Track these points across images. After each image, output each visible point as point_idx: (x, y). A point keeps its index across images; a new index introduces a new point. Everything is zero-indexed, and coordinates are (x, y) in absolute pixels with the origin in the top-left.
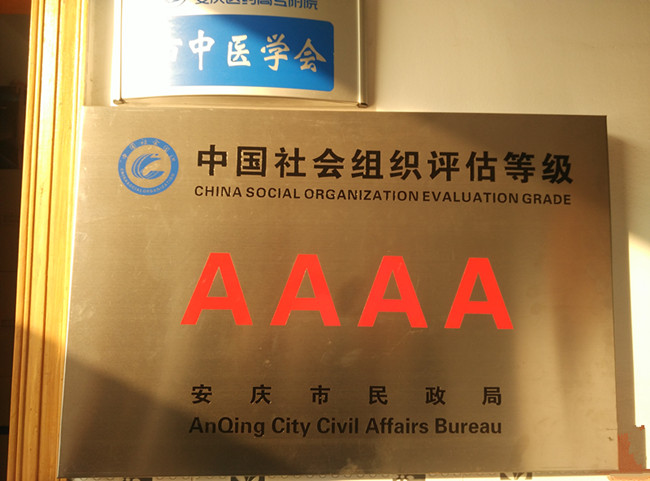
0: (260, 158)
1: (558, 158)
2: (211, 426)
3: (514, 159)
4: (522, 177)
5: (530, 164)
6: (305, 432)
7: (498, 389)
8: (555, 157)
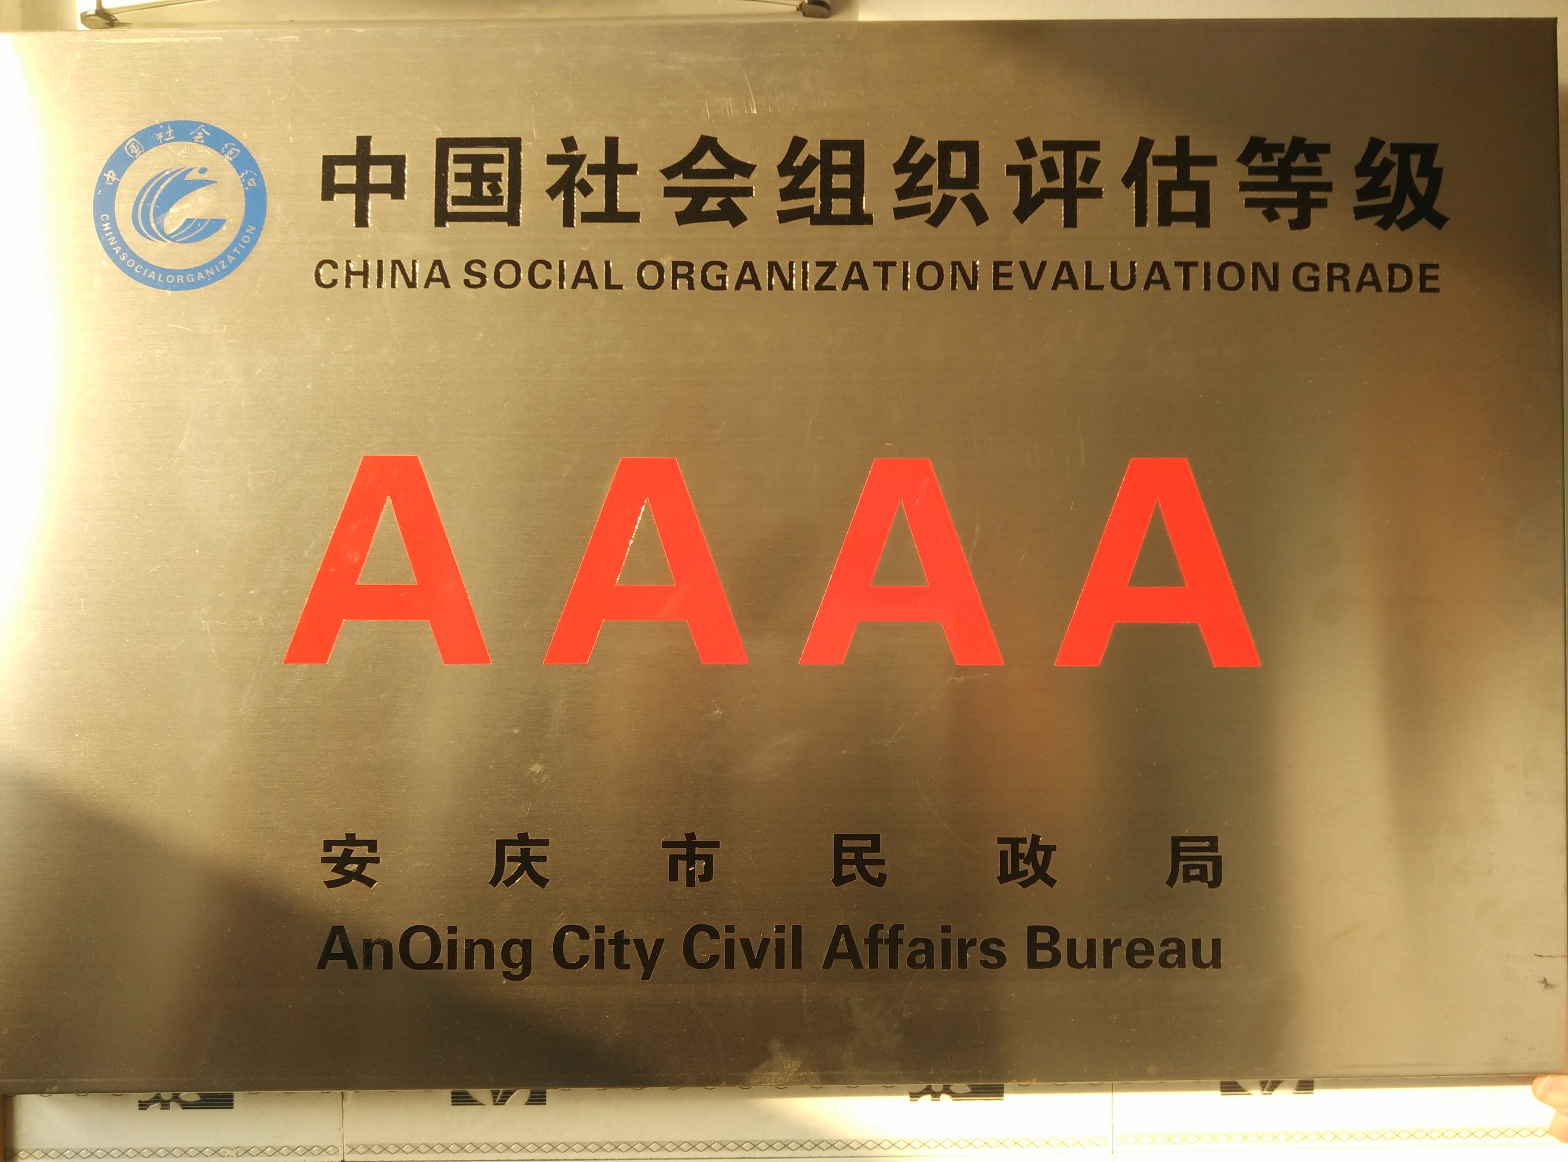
0: (503, 169)
1: (1403, 150)
2: (378, 950)
3: (1267, 158)
4: (1290, 213)
5: (1317, 171)
6: (649, 965)
7: (1213, 840)
8: (1395, 148)
